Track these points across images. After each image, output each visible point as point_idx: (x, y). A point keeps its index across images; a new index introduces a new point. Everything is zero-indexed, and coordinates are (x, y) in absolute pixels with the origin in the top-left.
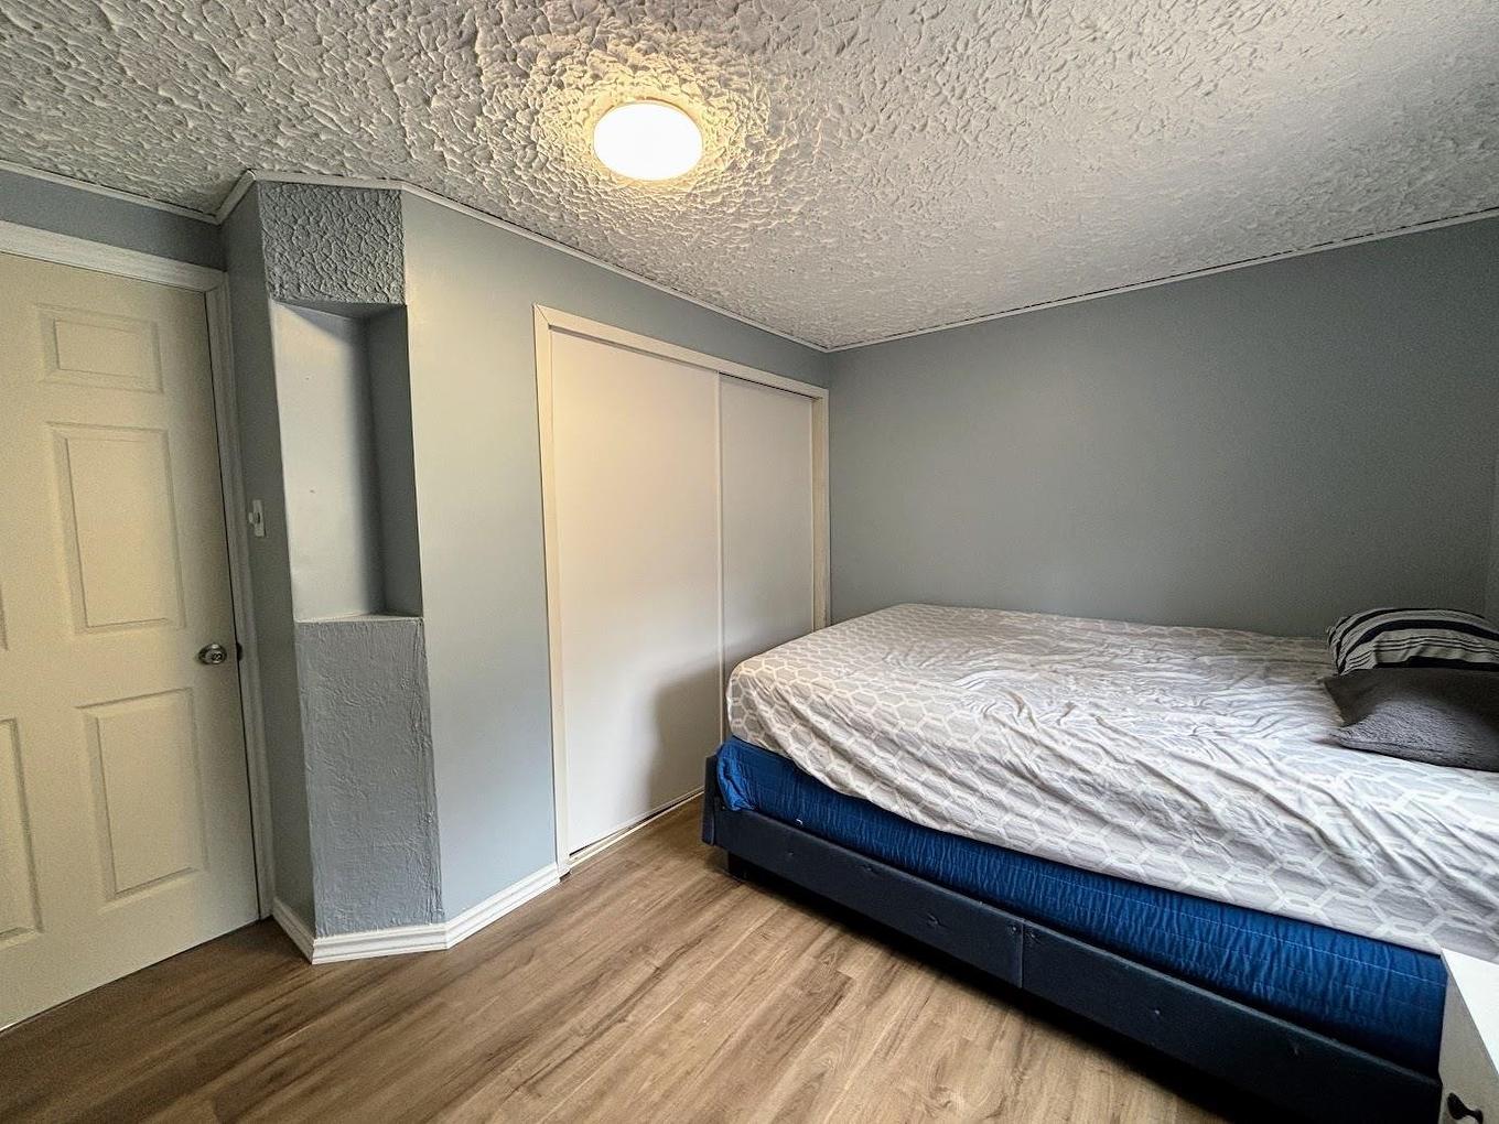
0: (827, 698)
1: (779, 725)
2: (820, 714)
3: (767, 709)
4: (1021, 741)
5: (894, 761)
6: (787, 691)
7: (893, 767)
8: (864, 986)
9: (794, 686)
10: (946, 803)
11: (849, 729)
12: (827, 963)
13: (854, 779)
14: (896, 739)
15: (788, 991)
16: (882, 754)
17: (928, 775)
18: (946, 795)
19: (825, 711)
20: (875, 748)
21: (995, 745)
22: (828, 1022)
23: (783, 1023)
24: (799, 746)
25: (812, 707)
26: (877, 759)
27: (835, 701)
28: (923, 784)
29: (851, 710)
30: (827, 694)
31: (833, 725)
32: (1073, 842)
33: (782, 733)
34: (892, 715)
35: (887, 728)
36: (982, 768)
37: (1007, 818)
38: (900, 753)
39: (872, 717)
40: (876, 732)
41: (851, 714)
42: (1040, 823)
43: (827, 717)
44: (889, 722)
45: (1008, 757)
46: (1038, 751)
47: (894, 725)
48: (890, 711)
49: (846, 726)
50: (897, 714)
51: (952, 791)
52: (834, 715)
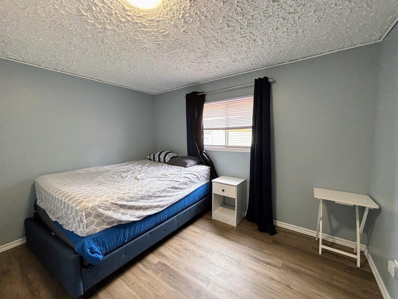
0: (131, 195)
1: (116, 214)
2: (130, 201)
3: (109, 212)
4: (171, 182)
5: (152, 201)
6: (116, 201)
7: (152, 202)
8: (161, 259)
9: (117, 198)
10: (164, 202)
11: (139, 200)
12: (151, 266)
13: (144, 213)
14: (152, 195)
15: (160, 276)
16: (149, 201)
17: (159, 199)
18: (163, 201)
19: (132, 199)
20: (147, 201)
21: (168, 185)
22: (171, 267)
23: (170, 277)
24: (126, 216)
25: (127, 201)
26: (148, 203)
27: (133, 195)
28: (159, 202)
29: (139, 195)
30: (130, 194)
31: (135, 202)
32: (181, 195)
33: (118, 216)
34: (148, 190)
35: (149, 193)
36: (167, 191)
37: (173, 197)
38: (153, 198)
39: (145, 193)
40: (147, 196)
41: (139, 196)
42: (177, 195)
43: (132, 201)
44: (149, 192)
45: (171, 186)
46: (173, 182)
47: (150, 192)
48: (148, 189)
49: (138, 200)
50: (150, 189)
51: (164, 199)
52: (134, 199)
